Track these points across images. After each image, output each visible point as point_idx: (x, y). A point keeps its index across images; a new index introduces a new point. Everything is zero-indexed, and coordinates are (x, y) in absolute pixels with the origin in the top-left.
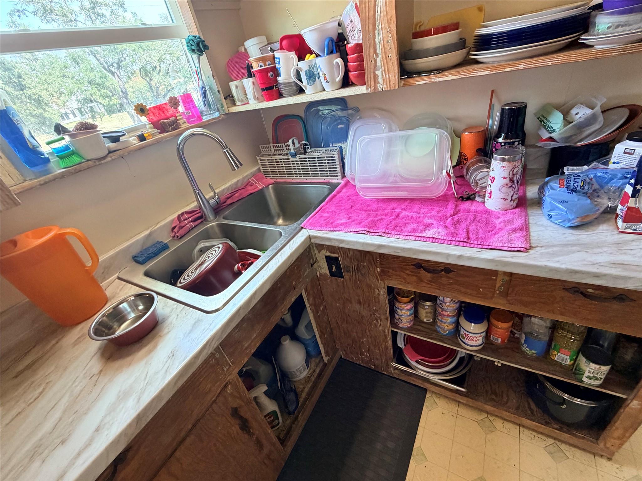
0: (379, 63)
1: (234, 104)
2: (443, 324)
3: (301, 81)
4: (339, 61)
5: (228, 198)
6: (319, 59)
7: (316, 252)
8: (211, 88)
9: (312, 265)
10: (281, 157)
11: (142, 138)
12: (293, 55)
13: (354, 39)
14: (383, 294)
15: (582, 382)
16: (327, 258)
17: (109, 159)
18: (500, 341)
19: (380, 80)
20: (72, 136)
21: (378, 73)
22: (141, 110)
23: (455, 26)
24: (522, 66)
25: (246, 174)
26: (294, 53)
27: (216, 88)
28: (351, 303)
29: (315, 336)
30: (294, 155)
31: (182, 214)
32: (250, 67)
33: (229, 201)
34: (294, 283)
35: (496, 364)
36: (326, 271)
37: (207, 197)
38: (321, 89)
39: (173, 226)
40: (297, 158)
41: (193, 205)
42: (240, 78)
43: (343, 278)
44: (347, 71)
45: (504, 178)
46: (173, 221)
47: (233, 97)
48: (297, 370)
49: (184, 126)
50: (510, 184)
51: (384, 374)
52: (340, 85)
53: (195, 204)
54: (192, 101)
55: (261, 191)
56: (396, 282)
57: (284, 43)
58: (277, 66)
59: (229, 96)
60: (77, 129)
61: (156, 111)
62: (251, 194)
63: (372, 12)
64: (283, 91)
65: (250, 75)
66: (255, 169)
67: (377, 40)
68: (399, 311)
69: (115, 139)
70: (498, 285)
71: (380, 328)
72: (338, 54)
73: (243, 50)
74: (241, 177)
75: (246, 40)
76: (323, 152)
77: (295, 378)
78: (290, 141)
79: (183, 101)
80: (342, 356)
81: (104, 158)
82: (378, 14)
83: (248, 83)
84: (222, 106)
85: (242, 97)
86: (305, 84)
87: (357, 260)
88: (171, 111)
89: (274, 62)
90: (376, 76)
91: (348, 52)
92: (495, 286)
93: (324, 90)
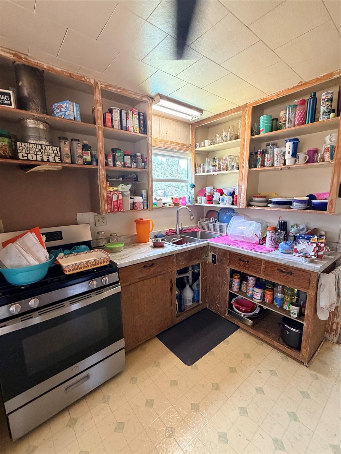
0: (241, 201)
1: (197, 202)
2: (249, 291)
3: (220, 201)
4: (231, 198)
5: (185, 230)
6: (226, 196)
7: (209, 252)
8: (192, 197)
9: (207, 257)
10: (207, 223)
11: (170, 205)
12: (219, 194)
13: (236, 194)
14: (228, 272)
15: (290, 316)
16: (212, 255)
17: (162, 208)
18: (268, 301)
19: (241, 205)
20: (157, 201)
21: (241, 203)
22: (172, 199)
23: (265, 197)
24: (276, 210)
25: (193, 225)
26: (220, 193)
27: (193, 197)
28: (217, 276)
29: (199, 290)
30: (212, 223)
31: (170, 230)
32: (205, 194)
33: (184, 231)
34: (199, 257)
35: (264, 308)
36: (210, 261)
37: (180, 227)
38: (225, 204)
39: (167, 231)
40: (212, 224)
41: (174, 228)
42: (202, 196)
43: (216, 264)
44: (233, 201)
45: (269, 237)
46: (167, 230)
47: (197, 201)
48: (188, 299)
49: (180, 205)
50: (271, 240)
51: (223, 318)
52: (230, 204)
53: (175, 228)
54: (185, 199)
55: (196, 232)
56: (233, 266)
57: (218, 190)
58: (214, 195)
59: (196, 201)
60: (159, 199)
61: (175, 200)
62: (192, 232)
63: (241, 190)
64: (214, 202)
65: (205, 196)
66: (197, 225)
67: (241, 196)
68: (233, 282)
69: (164, 204)
70: (262, 268)
71: (225, 289)
72: (232, 196)
73: (205, 189)
74: (190, 226)
75: (207, 187)
76: (222, 224)
77: (186, 303)
78: (212, 218)
79: (183, 199)
80: (208, 307)
81: (161, 207)
82: (242, 190)
83: (204, 198)
84: (193, 202)
85: (200, 201)
86: (220, 202)
87: (222, 256)
88: (179, 200)
89: (213, 194)
90: (240, 204)
91: (234, 197)
92: (261, 268)
93: (226, 205)
